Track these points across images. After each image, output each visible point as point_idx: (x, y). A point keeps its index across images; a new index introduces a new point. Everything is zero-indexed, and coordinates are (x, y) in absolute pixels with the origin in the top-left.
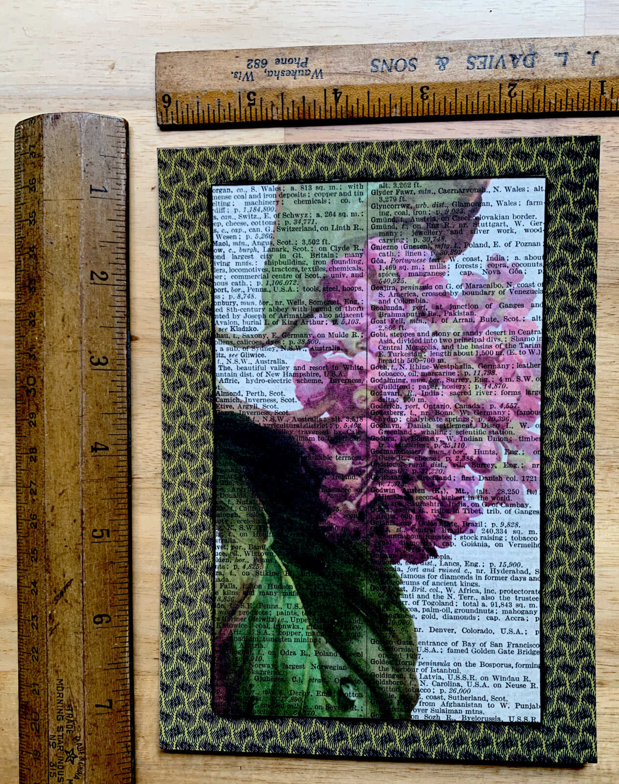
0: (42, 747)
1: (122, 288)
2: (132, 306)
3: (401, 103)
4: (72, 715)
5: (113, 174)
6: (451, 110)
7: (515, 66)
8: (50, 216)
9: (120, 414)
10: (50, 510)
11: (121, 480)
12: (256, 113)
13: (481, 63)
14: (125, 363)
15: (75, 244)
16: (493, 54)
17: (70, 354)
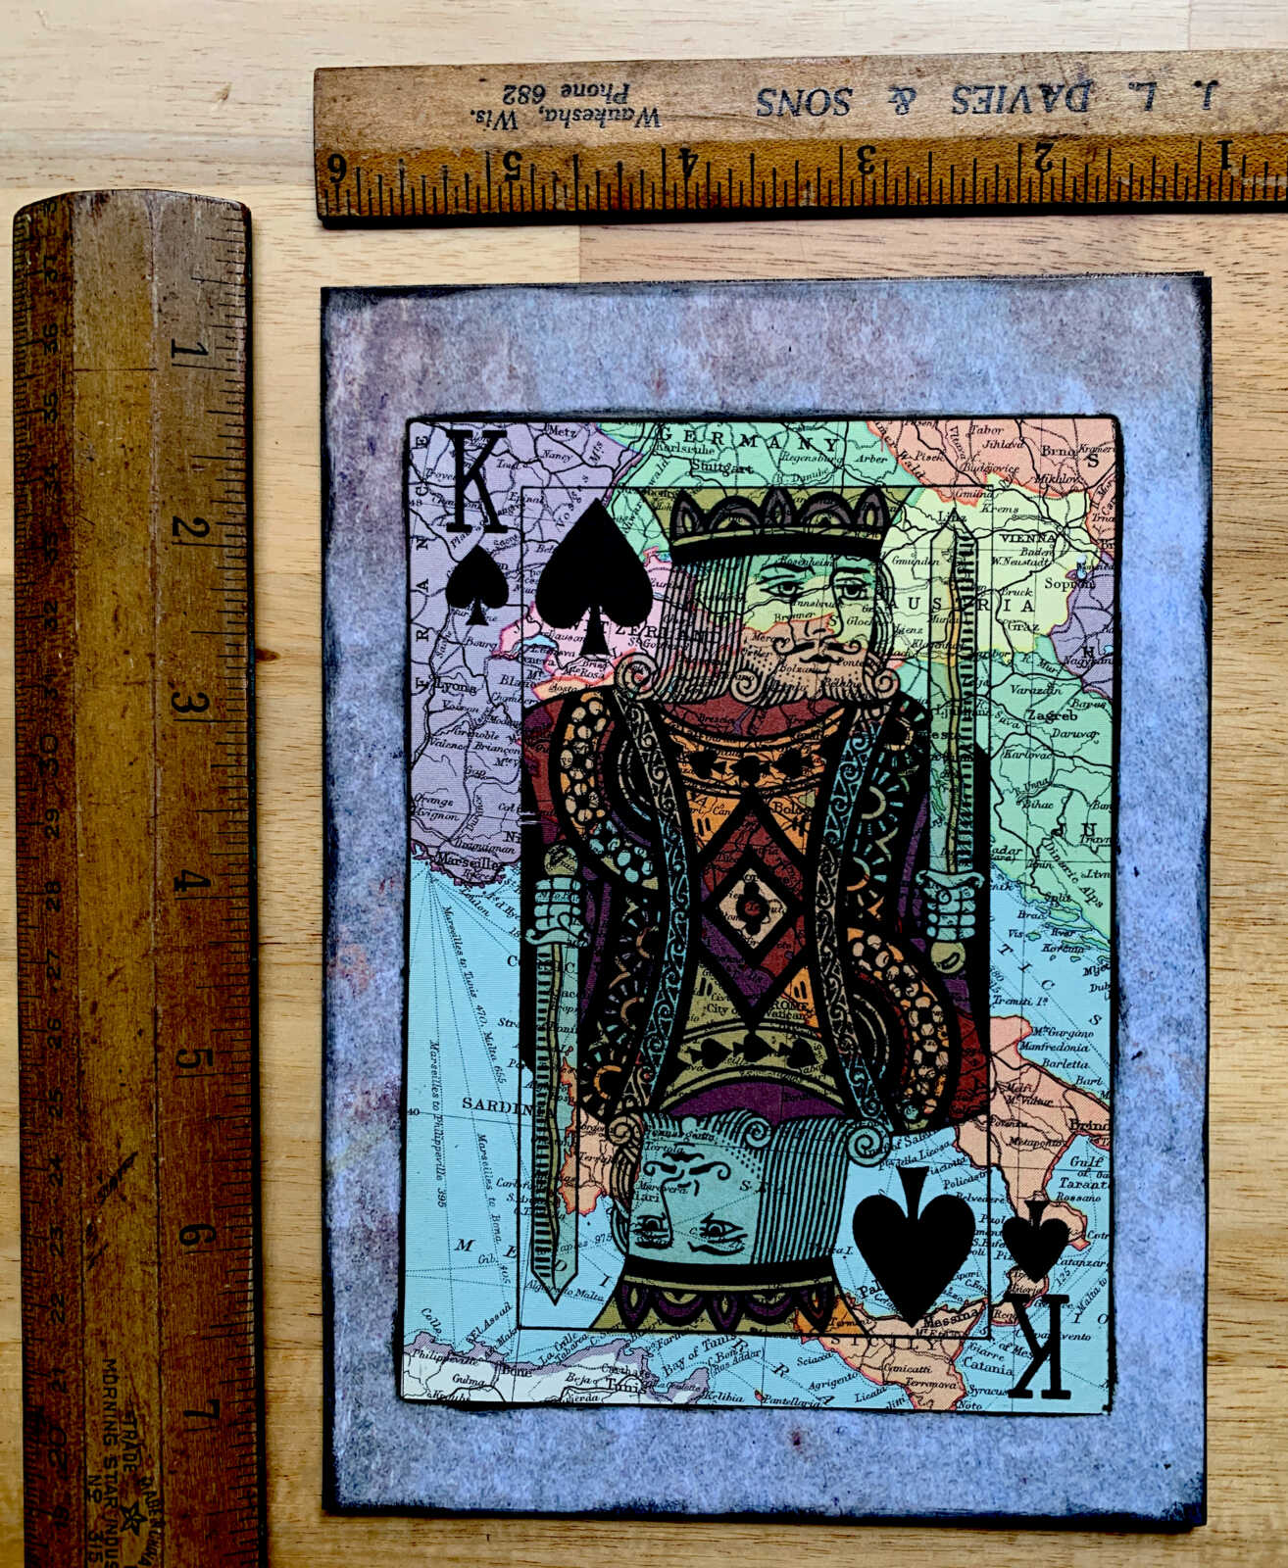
0: (74, 1501)
1: (238, 552)
2: (260, 589)
3: (819, 179)
4: (136, 1432)
5: (220, 317)
6: (919, 196)
7: (1049, 108)
8: (88, 403)
9: (234, 811)
10: (87, 1010)
11: (236, 947)
12: (522, 195)
13: (981, 100)
14: (244, 705)
15: (140, 460)
16: (1005, 83)
17: (129, 689)
